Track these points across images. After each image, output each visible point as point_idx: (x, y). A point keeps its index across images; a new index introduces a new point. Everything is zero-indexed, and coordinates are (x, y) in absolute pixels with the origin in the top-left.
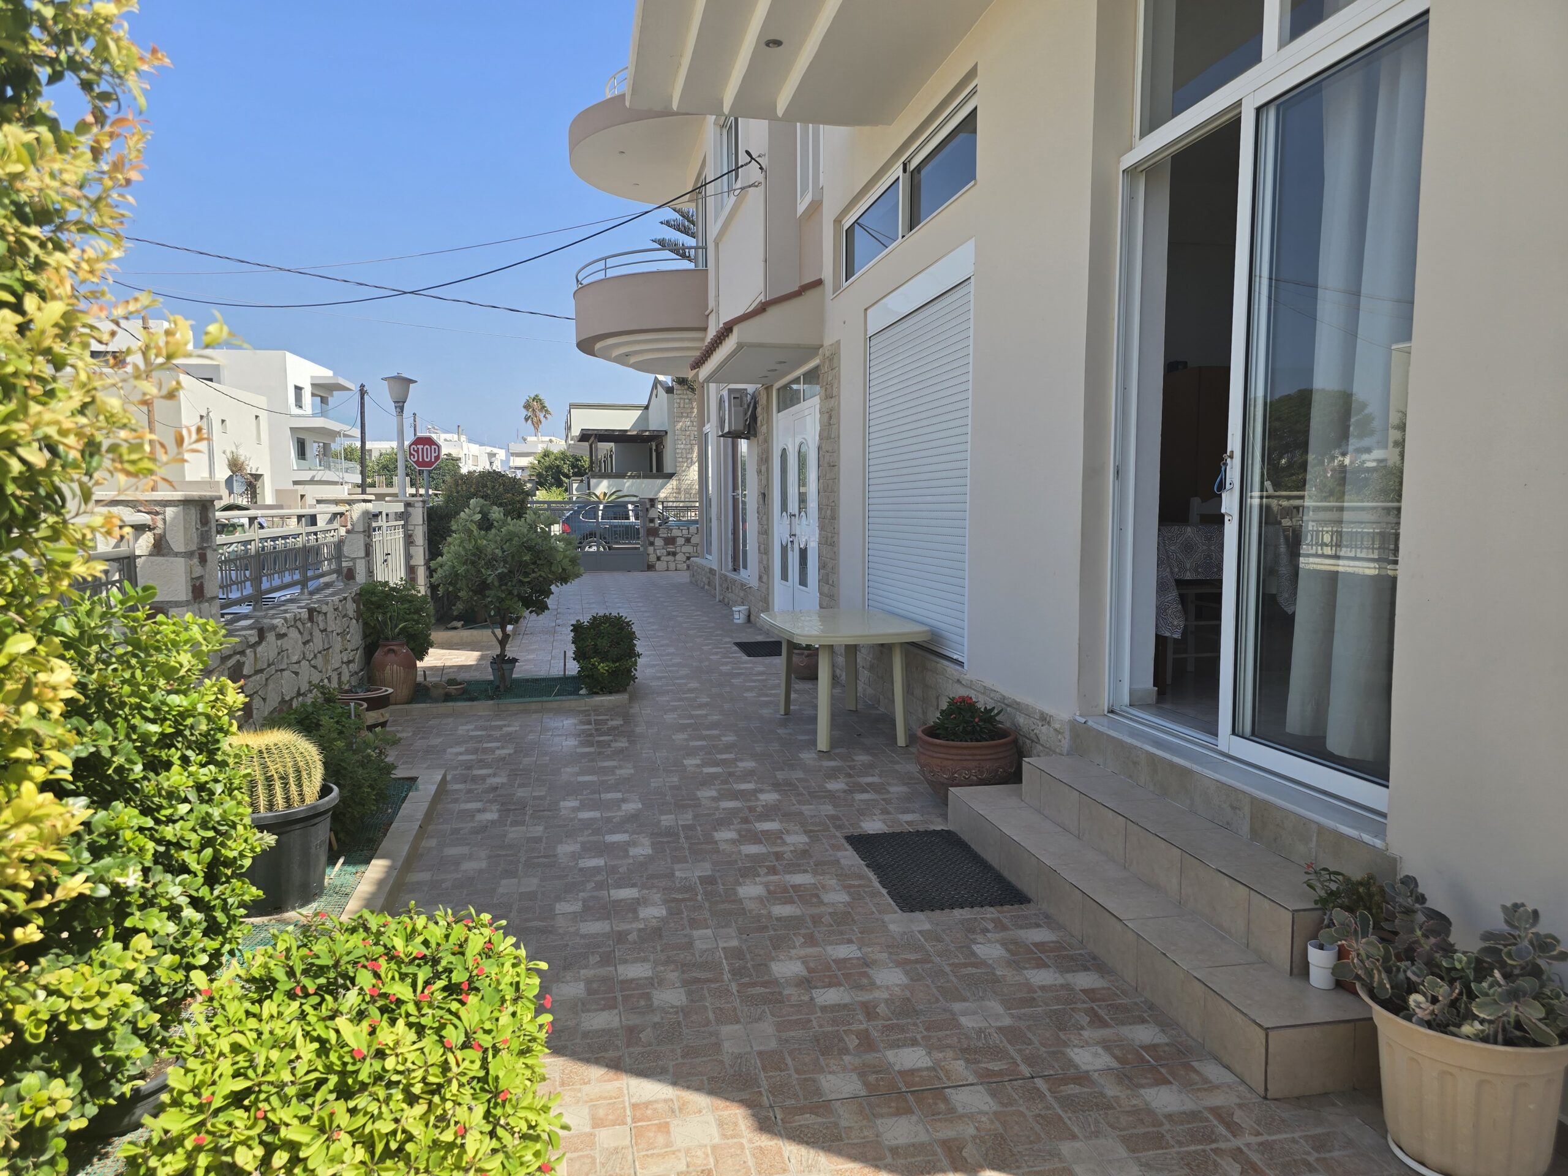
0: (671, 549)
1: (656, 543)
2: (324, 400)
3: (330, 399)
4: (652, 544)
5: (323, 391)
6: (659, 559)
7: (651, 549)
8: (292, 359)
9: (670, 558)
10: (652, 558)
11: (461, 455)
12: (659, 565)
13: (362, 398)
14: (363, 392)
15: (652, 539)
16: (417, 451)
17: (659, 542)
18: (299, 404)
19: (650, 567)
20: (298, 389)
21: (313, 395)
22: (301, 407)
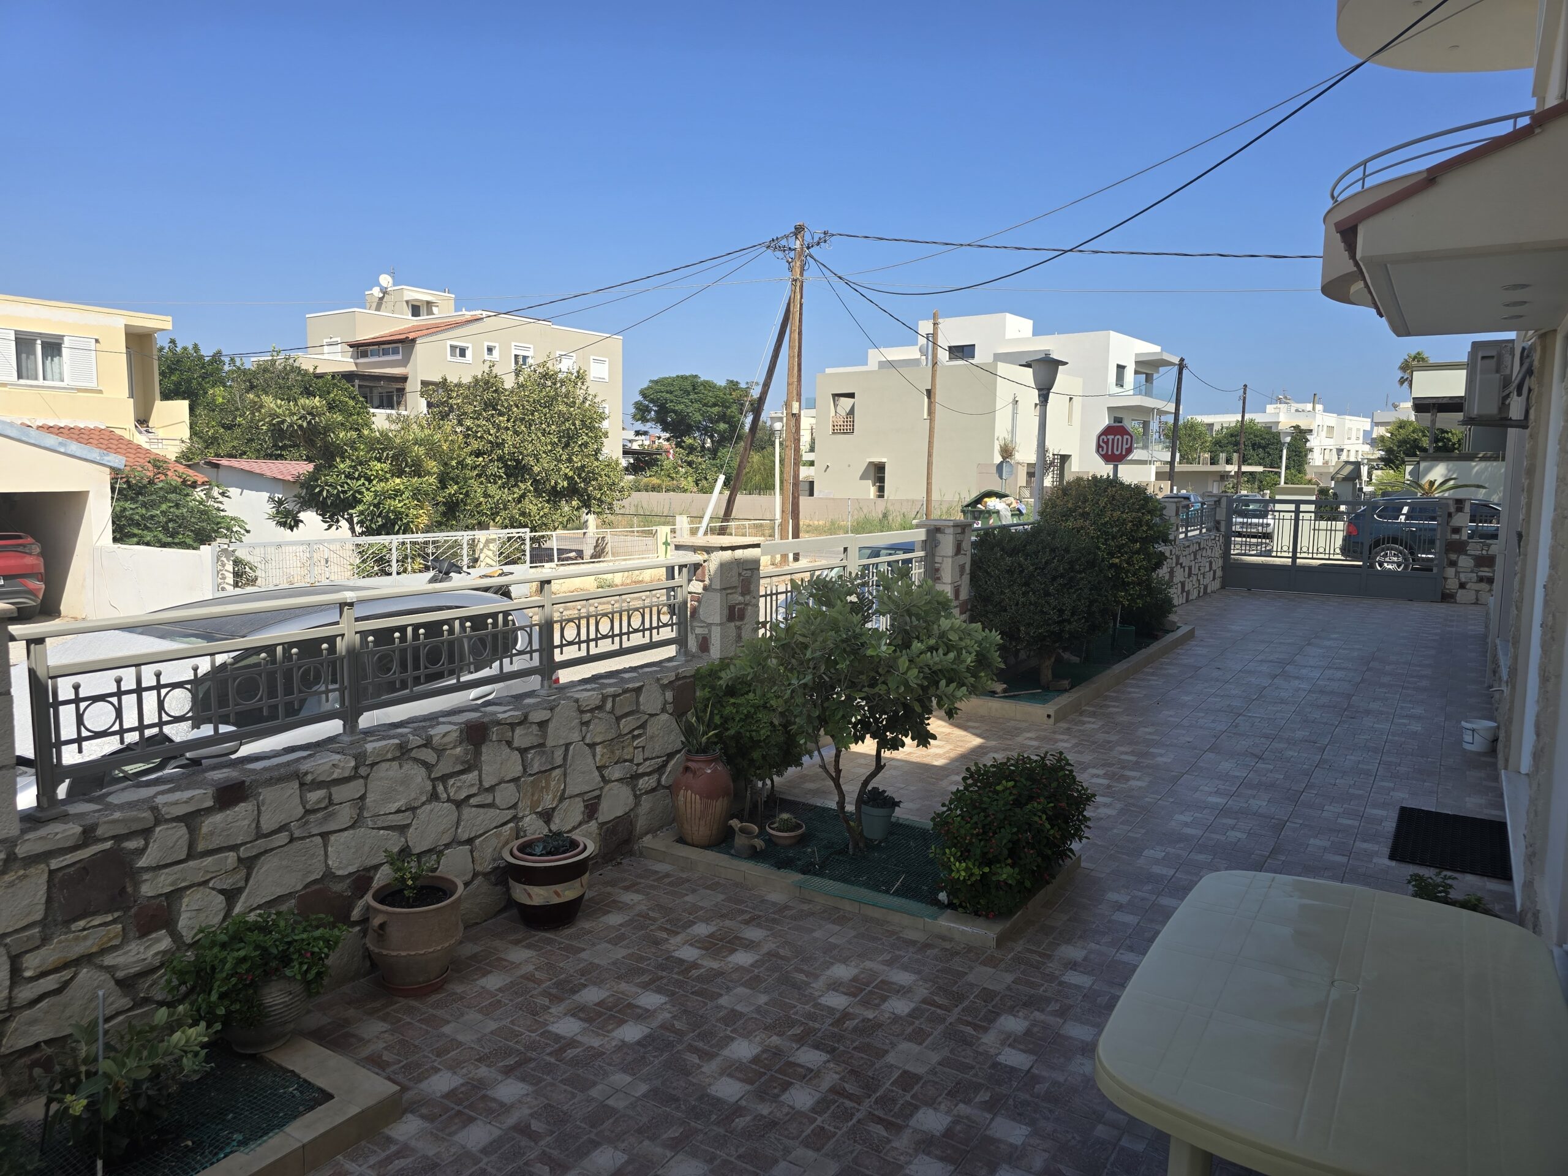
0: (1485, 572)
1: (1460, 564)
2: (1149, 378)
3: (1155, 376)
4: (1453, 564)
5: (1147, 368)
6: (1462, 586)
7: (1450, 572)
8: (1115, 337)
9: (1484, 586)
10: (1452, 584)
11: (1314, 427)
12: (1461, 595)
13: (1180, 373)
14: (1181, 366)
15: (1453, 557)
16: (1107, 443)
17: (1465, 562)
18: (1120, 382)
19: (1447, 597)
20: (1121, 368)
21: (1136, 372)
22: (1122, 386)
